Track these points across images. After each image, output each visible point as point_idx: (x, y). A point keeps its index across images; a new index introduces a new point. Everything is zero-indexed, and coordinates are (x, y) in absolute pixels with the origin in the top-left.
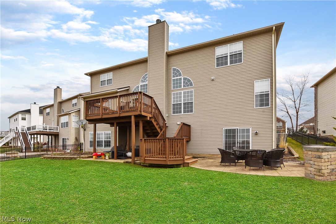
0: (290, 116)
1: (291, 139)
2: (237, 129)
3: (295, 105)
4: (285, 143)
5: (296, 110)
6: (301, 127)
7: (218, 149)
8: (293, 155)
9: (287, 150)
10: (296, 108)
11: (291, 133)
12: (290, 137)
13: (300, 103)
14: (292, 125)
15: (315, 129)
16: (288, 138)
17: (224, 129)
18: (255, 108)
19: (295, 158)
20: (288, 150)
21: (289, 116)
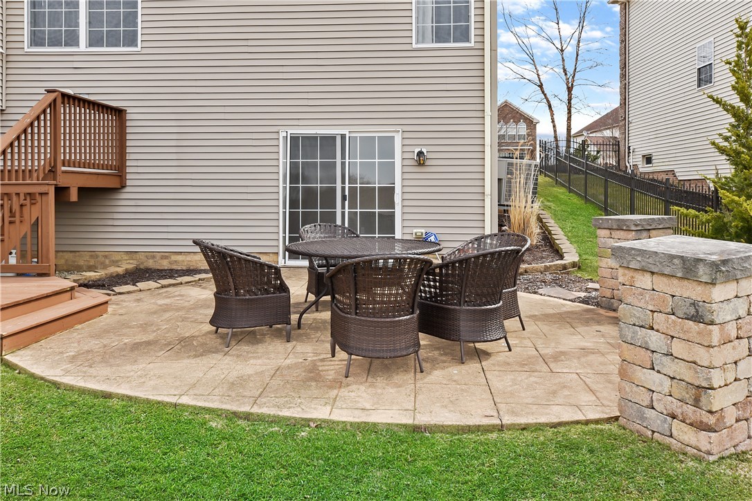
0: (548, 101)
1: (551, 180)
2: (343, 137)
3: (563, 60)
4: (530, 200)
5: (564, 78)
6: (580, 140)
7: (196, 242)
8: (559, 254)
9: (539, 231)
10: (566, 74)
11: (552, 162)
12: (549, 176)
13: (577, 55)
14: (555, 131)
15: (622, 148)
16: (541, 179)
17: (283, 134)
18: (414, 46)
19: (565, 267)
20: (541, 228)
21: (545, 101)
